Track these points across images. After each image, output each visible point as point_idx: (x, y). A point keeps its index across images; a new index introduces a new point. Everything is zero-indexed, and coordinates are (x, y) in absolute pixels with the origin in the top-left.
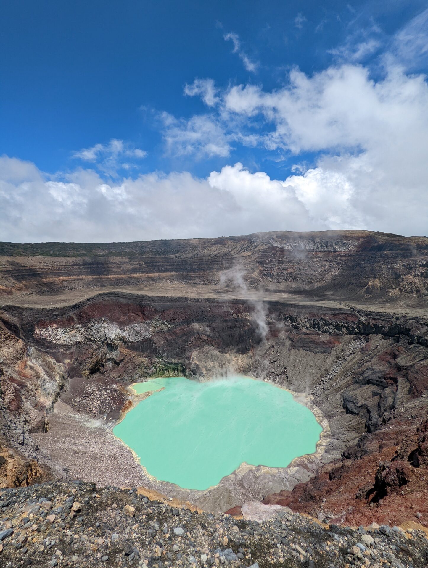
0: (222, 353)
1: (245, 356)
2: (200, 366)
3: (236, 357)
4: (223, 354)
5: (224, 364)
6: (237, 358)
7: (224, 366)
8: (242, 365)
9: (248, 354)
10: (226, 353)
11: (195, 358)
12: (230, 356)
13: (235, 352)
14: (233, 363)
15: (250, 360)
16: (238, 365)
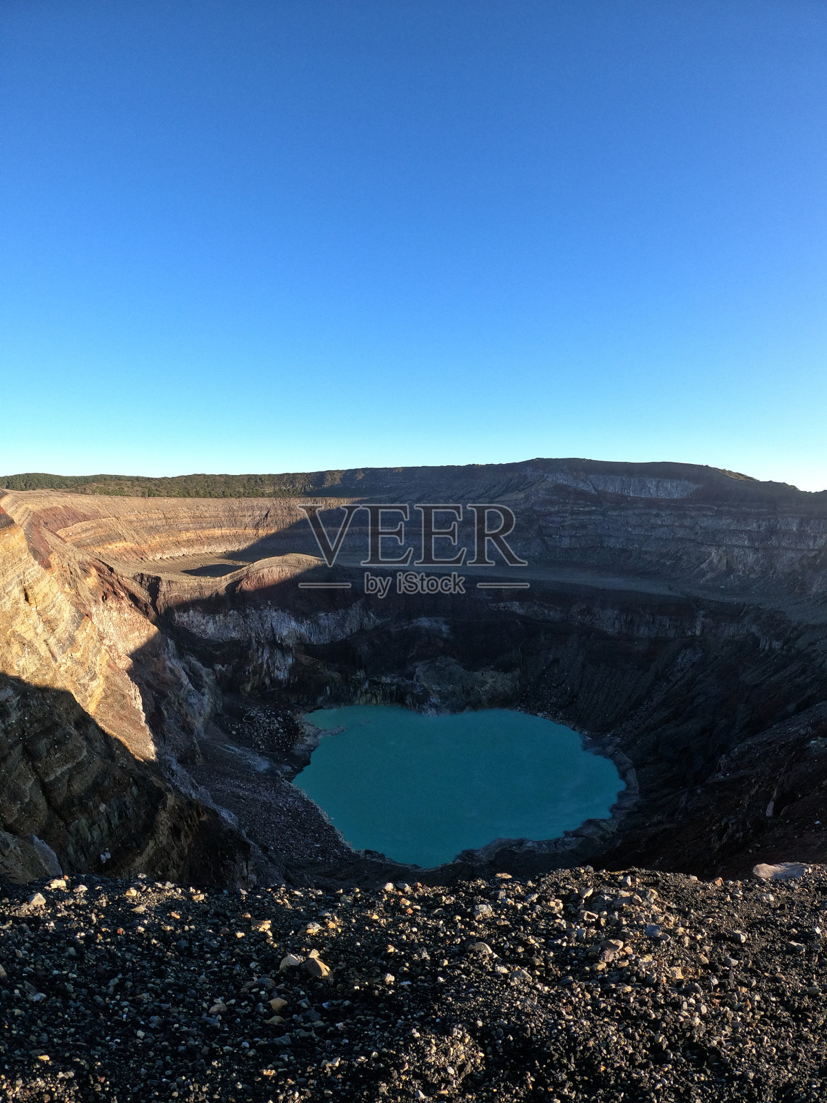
0: (469, 670)
1: (509, 676)
2: (430, 691)
3: (493, 677)
4: (471, 672)
6: (494, 679)
8: (503, 691)
9: (515, 673)
10: (477, 671)
11: (422, 677)
12: (482, 675)
13: (492, 669)
14: (487, 687)
15: (518, 682)
16: (495, 690)
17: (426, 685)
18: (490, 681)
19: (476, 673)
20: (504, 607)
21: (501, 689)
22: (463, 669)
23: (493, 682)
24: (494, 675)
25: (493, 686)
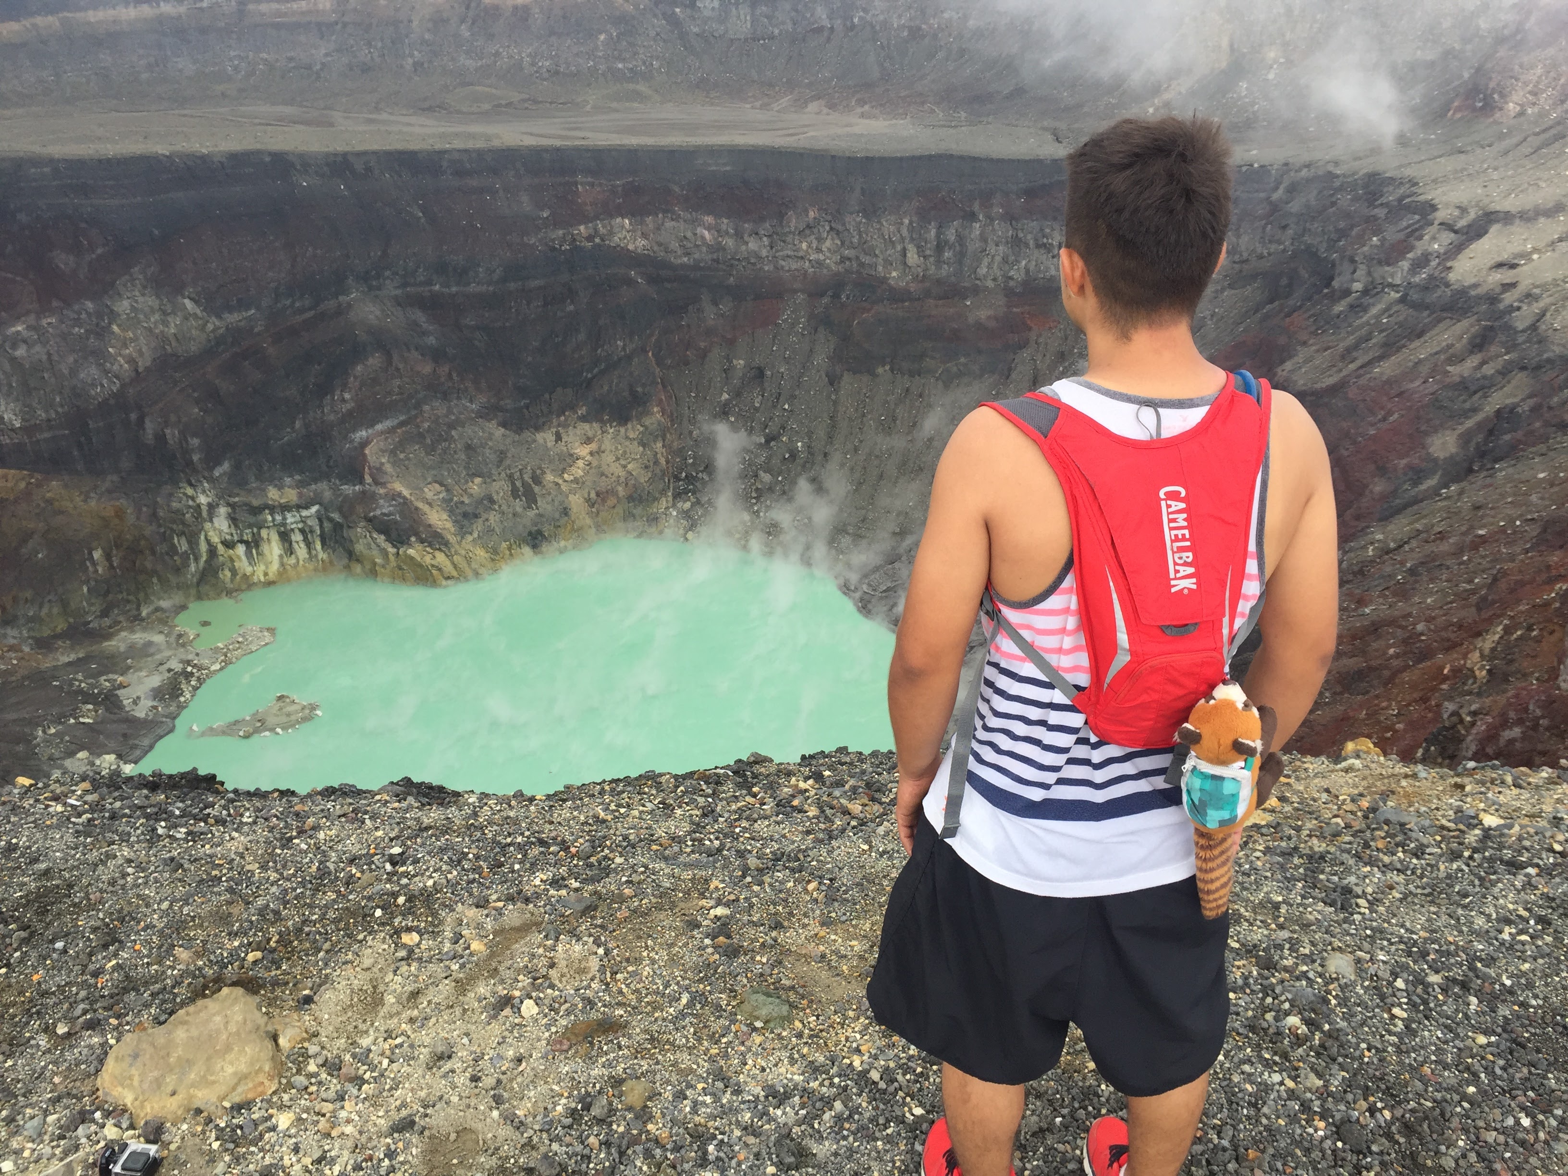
0: (519, 430)
1: (634, 430)
2: (420, 505)
3: (588, 440)
4: (527, 434)
5: (537, 480)
6: (594, 446)
7: (536, 489)
8: (623, 474)
9: (647, 421)
10: (538, 428)
11: (388, 468)
12: (558, 438)
13: (584, 419)
14: (578, 470)
15: (659, 445)
16: (602, 474)
17: (406, 493)
18: (583, 451)
19: (540, 437)
20: (590, 238)
21: (617, 470)
22: (502, 430)
23: (591, 454)
24: (590, 434)
25: (595, 463)
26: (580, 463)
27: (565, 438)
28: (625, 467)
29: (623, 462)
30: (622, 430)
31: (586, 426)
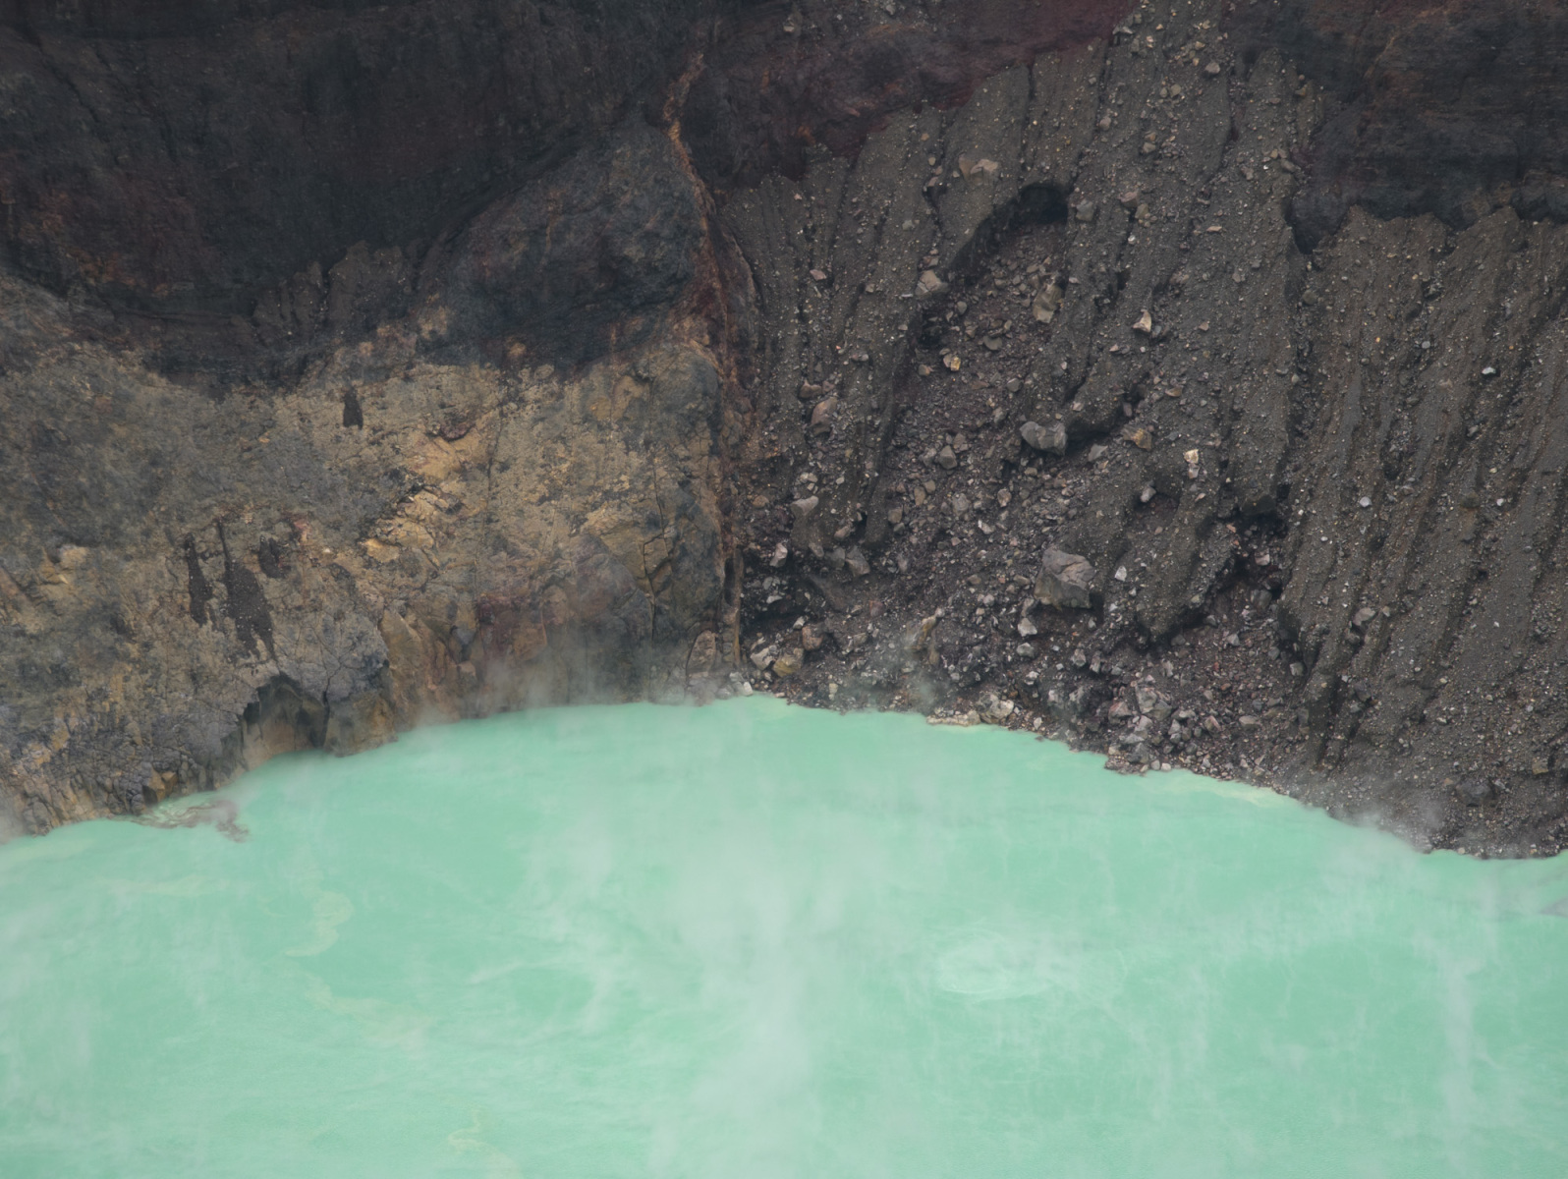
0: (218, 385)
1: (611, 393)
3: (454, 426)
4: (237, 399)
5: (272, 557)
6: (472, 445)
7: (272, 588)
9: (657, 362)
10: (286, 378)
13: (437, 350)
14: (415, 527)
15: (699, 446)
16: (501, 544)
18: (436, 460)
21: (551, 531)
23: (462, 472)
24: (460, 402)
25: (474, 507)
26: (423, 503)
27: (372, 416)
28: (578, 520)
29: (574, 505)
30: (573, 393)
31: (447, 376)
